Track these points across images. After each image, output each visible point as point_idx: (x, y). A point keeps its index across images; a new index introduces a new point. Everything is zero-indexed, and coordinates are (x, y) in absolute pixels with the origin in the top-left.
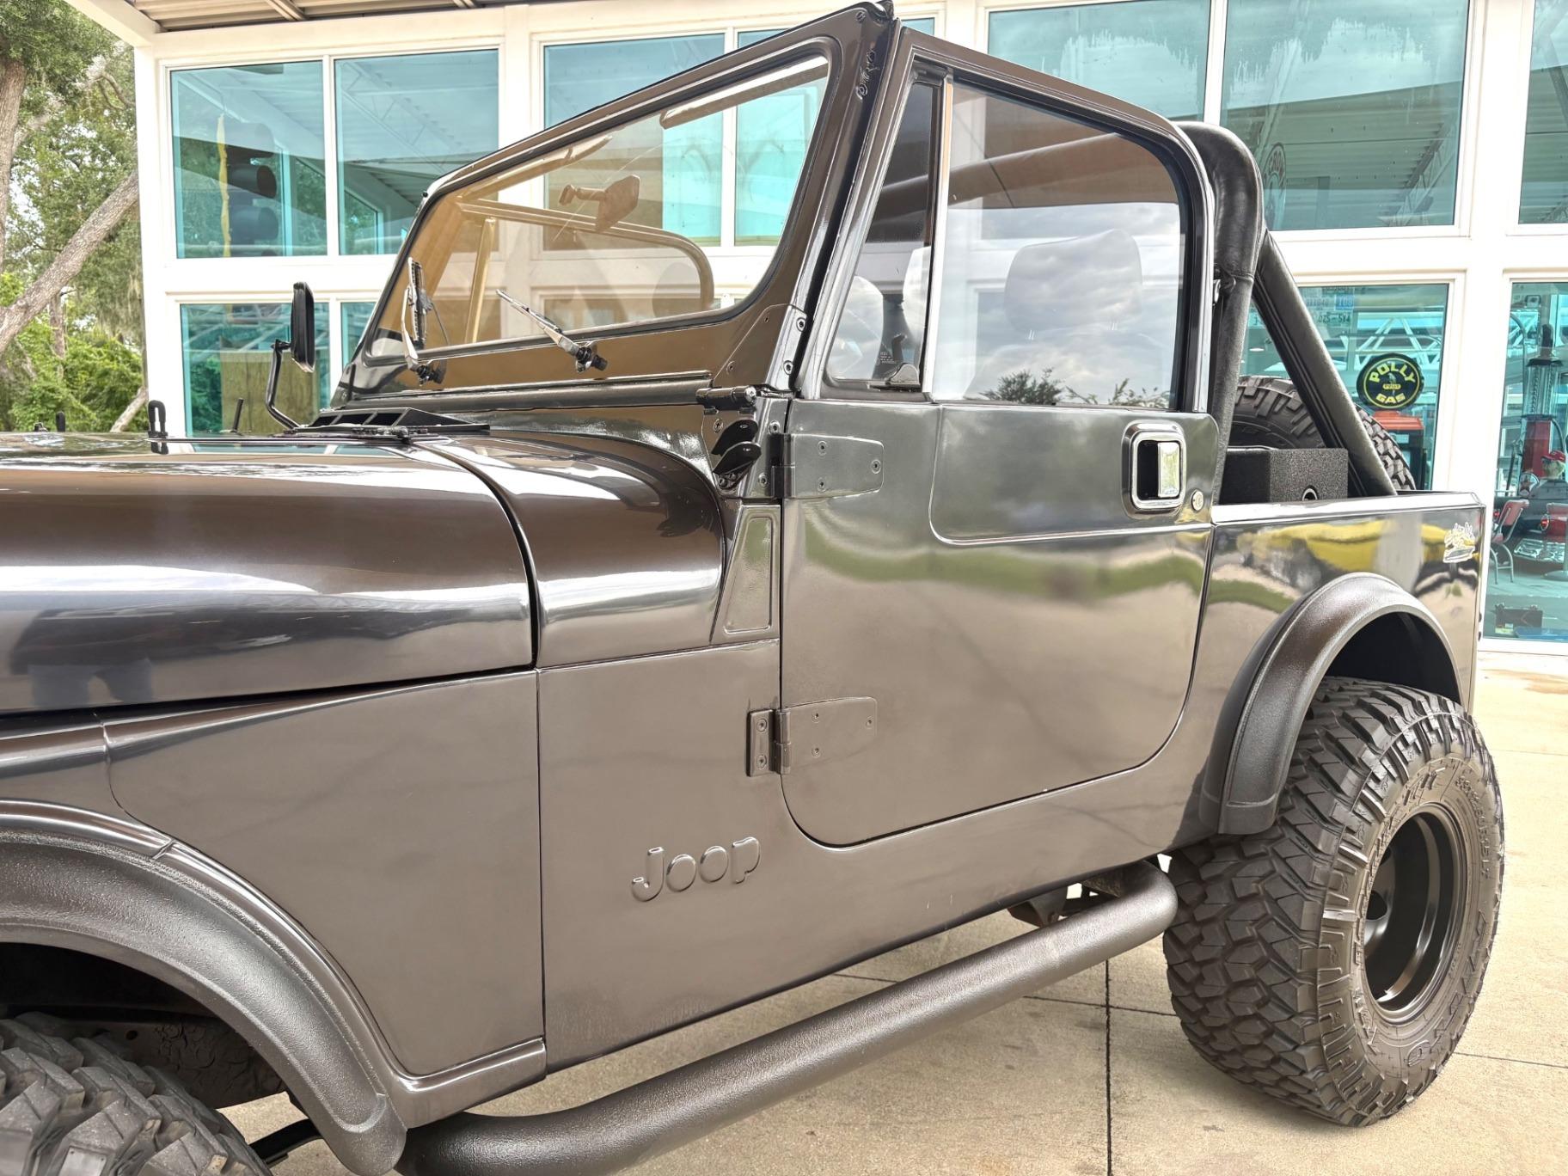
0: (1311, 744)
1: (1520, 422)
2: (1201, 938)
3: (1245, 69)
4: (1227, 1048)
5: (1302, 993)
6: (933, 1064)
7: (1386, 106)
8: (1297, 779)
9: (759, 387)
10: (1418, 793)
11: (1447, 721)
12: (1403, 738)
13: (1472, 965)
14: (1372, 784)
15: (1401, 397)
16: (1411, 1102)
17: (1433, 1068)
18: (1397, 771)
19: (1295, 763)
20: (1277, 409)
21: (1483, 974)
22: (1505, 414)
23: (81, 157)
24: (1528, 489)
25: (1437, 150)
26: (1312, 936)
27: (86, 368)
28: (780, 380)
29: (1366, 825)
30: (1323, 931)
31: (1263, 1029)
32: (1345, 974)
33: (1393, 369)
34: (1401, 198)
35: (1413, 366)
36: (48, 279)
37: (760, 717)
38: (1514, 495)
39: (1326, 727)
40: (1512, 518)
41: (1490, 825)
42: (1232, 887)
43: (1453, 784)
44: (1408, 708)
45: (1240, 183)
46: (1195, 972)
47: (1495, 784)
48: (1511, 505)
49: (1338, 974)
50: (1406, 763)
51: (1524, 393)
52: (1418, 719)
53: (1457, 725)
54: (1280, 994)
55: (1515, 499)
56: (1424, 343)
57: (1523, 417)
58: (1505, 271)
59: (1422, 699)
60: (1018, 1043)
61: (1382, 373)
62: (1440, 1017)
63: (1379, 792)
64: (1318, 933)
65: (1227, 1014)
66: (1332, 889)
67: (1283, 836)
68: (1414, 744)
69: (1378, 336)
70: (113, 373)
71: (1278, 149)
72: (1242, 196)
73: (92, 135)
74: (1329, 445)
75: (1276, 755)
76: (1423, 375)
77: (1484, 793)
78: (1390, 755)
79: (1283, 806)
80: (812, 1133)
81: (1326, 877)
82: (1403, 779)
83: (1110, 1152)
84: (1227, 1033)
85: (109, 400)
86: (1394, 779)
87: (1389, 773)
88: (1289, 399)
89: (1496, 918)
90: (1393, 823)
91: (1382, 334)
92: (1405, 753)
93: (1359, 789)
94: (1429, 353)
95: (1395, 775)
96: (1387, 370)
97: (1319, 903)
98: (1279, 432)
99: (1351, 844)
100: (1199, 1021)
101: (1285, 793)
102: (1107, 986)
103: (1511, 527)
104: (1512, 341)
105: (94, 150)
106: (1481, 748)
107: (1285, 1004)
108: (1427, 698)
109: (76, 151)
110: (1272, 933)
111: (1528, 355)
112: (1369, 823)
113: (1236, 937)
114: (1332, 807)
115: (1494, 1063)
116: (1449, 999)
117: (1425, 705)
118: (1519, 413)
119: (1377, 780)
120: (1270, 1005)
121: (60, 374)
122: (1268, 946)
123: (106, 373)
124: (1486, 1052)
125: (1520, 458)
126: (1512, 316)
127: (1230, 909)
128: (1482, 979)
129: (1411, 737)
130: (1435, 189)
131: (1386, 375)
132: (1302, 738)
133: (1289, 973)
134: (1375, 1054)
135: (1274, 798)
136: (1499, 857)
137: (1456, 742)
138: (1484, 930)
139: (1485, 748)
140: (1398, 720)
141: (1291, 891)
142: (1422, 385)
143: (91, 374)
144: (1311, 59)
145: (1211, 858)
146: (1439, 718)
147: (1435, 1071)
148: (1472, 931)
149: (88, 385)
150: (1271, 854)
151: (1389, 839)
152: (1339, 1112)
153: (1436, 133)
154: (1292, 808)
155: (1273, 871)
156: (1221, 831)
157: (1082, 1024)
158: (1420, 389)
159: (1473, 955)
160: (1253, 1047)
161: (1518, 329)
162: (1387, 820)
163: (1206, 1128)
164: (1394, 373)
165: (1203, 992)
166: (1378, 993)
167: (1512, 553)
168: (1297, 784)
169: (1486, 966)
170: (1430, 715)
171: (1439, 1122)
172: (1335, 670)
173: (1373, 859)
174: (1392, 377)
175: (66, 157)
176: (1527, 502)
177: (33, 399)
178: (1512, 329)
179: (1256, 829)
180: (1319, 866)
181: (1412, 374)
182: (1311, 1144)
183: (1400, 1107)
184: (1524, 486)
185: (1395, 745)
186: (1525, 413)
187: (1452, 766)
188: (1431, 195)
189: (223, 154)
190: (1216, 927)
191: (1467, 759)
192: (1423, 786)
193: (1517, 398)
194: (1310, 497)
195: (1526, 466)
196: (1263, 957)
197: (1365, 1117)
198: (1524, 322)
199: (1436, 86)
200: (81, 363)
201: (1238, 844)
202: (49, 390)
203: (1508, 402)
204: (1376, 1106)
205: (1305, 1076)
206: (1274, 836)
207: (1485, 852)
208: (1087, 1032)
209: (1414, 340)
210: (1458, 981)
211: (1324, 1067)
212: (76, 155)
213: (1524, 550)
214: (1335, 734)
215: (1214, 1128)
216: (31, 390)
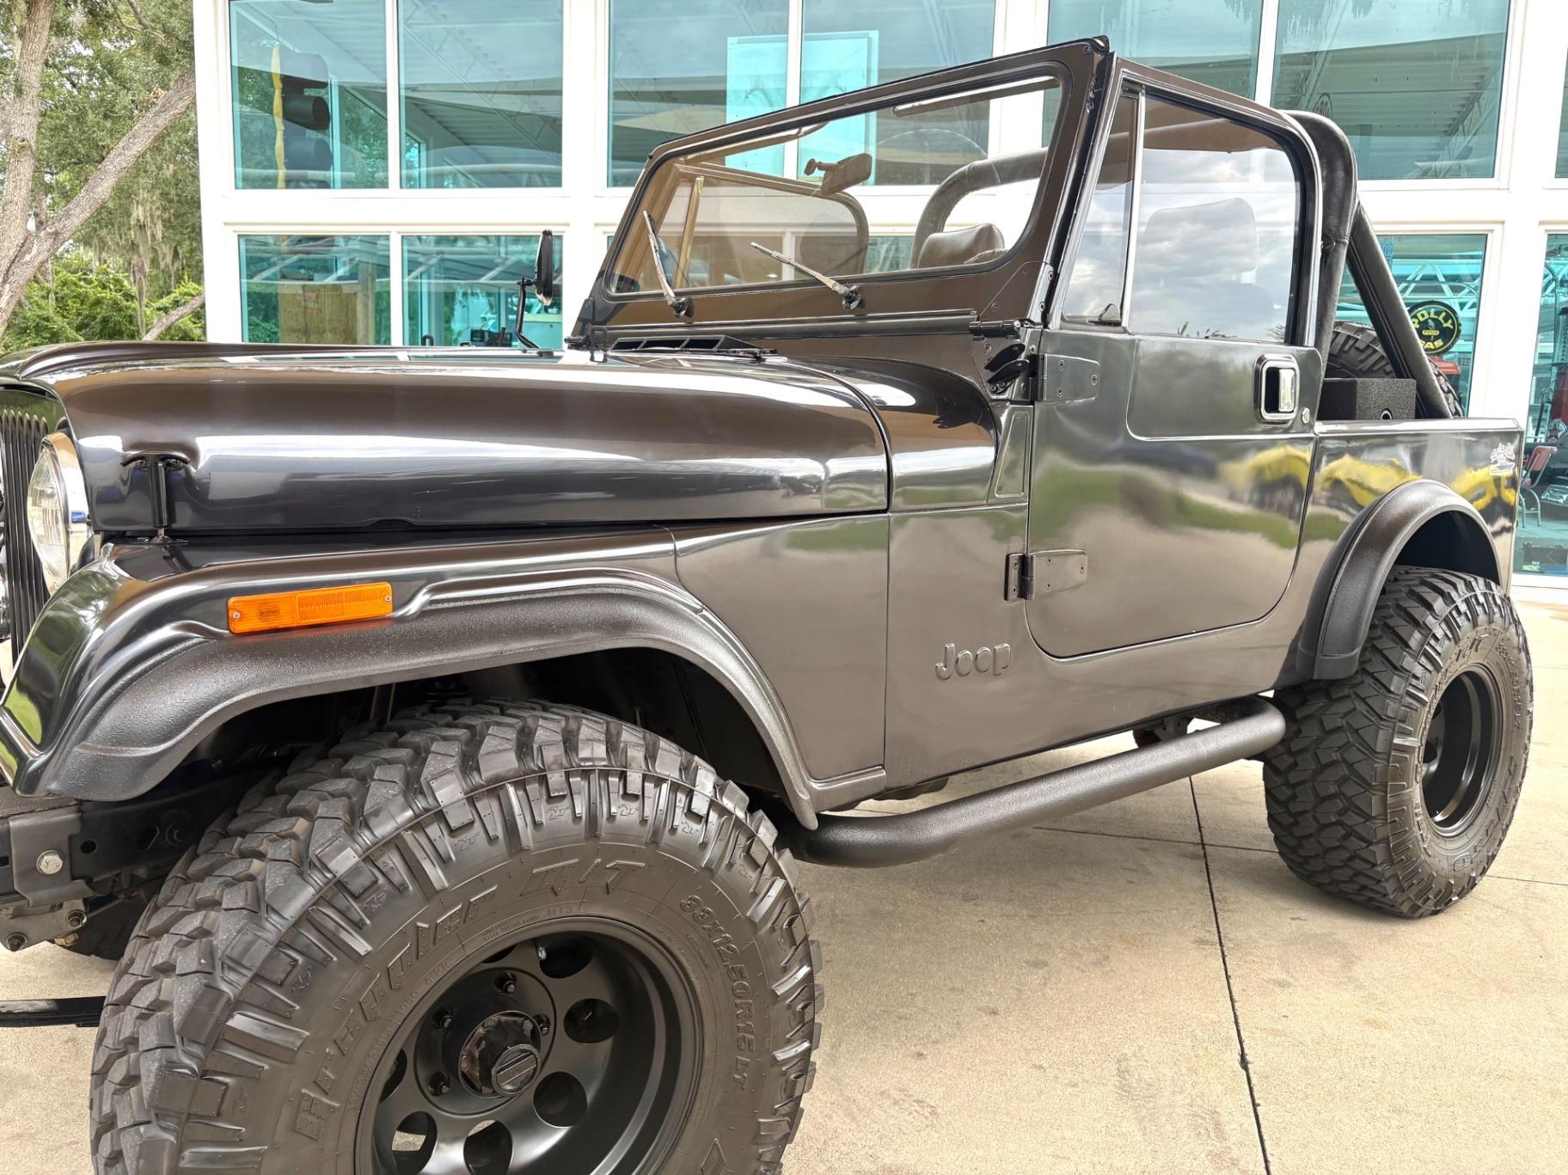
0: (1385, 613)
1: (1551, 370)
2: (1296, 764)
3: (1298, 23)
4: (1312, 853)
5: (1375, 801)
6: (1069, 880)
7: (1429, 58)
8: (1374, 639)
9: (1022, 321)
10: (1467, 652)
11: (1490, 598)
12: (1457, 608)
13: (1505, 798)
14: (1432, 642)
15: (1439, 343)
16: (1456, 902)
17: (1474, 875)
18: (1453, 634)
19: (1373, 627)
20: (1346, 348)
21: (1514, 807)
22: (1536, 363)
23: (79, 76)
24: (1556, 437)
25: (1478, 101)
26: (1385, 756)
27: (78, 296)
28: (1035, 314)
29: (1428, 674)
30: (1393, 753)
31: (1343, 832)
32: (1408, 788)
33: (1432, 316)
34: (1440, 147)
35: (1451, 314)
36: (77, 205)
37: (1014, 560)
38: (1543, 441)
39: (1396, 599)
40: (1540, 464)
41: (1522, 687)
42: (1322, 724)
43: (1493, 649)
44: (1461, 586)
45: (1339, 164)
46: (1289, 792)
47: (1527, 653)
48: (1539, 451)
49: (1403, 787)
50: (1459, 627)
51: (1555, 342)
52: (1468, 595)
53: (1499, 602)
54: (1358, 803)
55: (1544, 444)
56: (1456, 290)
57: (1554, 365)
58: (1541, 223)
59: (1472, 579)
60: (1134, 867)
61: (1422, 319)
62: (1479, 837)
63: (1438, 649)
64: (1389, 755)
65: (1314, 823)
66: (1400, 721)
67: (1363, 682)
68: (1466, 613)
69: (1410, 282)
70: (106, 301)
71: (1325, 99)
72: (1340, 174)
73: (89, 52)
74: (1400, 376)
75: (1359, 617)
76: (1461, 321)
77: (1519, 659)
78: (1447, 621)
79: (1364, 659)
80: (982, 921)
81: (1397, 712)
82: (1457, 640)
83: (1219, 932)
84: (1313, 840)
85: (101, 330)
86: (1449, 639)
87: (1446, 635)
88: (1357, 340)
89: (1525, 763)
90: (1448, 674)
91: (1413, 281)
92: (1458, 620)
93: (1422, 646)
94: (1462, 301)
95: (1451, 636)
96: (1427, 316)
97: (1391, 731)
98: (1346, 367)
99: (1415, 687)
100: (1291, 834)
101: (1364, 649)
102: (1200, 831)
103: (1539, 472)
104: (1545, 289)
105: (91, 68)
106: (1517, 623)
107: (1361, 810)
108: (1476, 579)
109: (72, 69)
110: (1353, 756)
111: (1560, 304)
112: (1430, 672)
113: (1324, 760)
114: (1402, 658)
115: (1522, 883)
116: (1487, 823)
117: (1474, 584)
118: (1549, 361)
119: (1437, 639)
120: (1350, 813)
121: (52, 302)
122: (1350, 766)
123: (98, 302)
124: (1514, 876)
125: (1550, 406)
126: (1547, 266)
127: (1319, 740)
128: (1513, 812)
129: (1463, 608)
130: (1476, 138)
131: (1426, 322)
132: (1378, 608)
133: (1366, 785)
134: (1429, 856)
135: (1357, 651)
136: (1529, 712)
137: (1498, 615)
138: (1516, 772)
139: (1520, 623)
140: (1453, 594)
141: (1368, 723)
142: (1459, 331)
143: (82, 303)
144: (1362, 15)
145: (1304, 703)
146: (1485, 595)
147: (1475, 879)
148: (1506, 771)
149: (79, 314)
150: (1353, 696)
151: (1444, 687)
152: (1400, 901)
153: (1477, 84)
154: (1370, 660)
155: (1355, 709)
156: (1315, 677)
157: (1184, 855)
158: (1457, 336)
159: (1506, 791)
160: (1336, 848)
161: (1551, 276)
162: (1443, 670)
163: (1293, 919)
164: (1433, 319)
165: (1294, 808)
166: (1432, 814)
167: (1540, 498)
168: (1375, 642)
169: (1516, 801)
170: (1478, 592)
171: (1477, 918)
172: (1402, 559)
173: (1432, 702)
174: (1431, 323)
175: (63, 76)
176: (1555, 449)
177: (27, 328)
178: (1545, 276)
179: (1341, 675)
180: (1391, 703)
181: (1450, 321)
182: (1376, 929)
183: (1446, 904)
184: (1553, 431)
185: (1450, 613)
186: (1555, 361)
187: (1494, 633)
188: (1470, 145)
189: (278, 85)
190: (1308, 755)
191: (1506, 630)
192: (1471, 648)
193: (1549, 348)
194: (1386, 417)
195: (1555, 415)
196: (1345, 775)
197: (1419, 907)
198: (1556, 271)
199: (1481, 37)
200: (72, 291)
201: (1328, 689)
202: (44, 319)
203: (1539, 351)
204: (1429, 899)
205: (1375, 868)
206: (1355, 682)
207: (1518, 708)
208: (1189, 860)
209: (1445, 287)
210: (1494, 810)
211: (1391, 862)
212: (73, 74)
213: (1551, 496)
214: (1404, 604)
215: (1299, 918)
216: (24, 318)
